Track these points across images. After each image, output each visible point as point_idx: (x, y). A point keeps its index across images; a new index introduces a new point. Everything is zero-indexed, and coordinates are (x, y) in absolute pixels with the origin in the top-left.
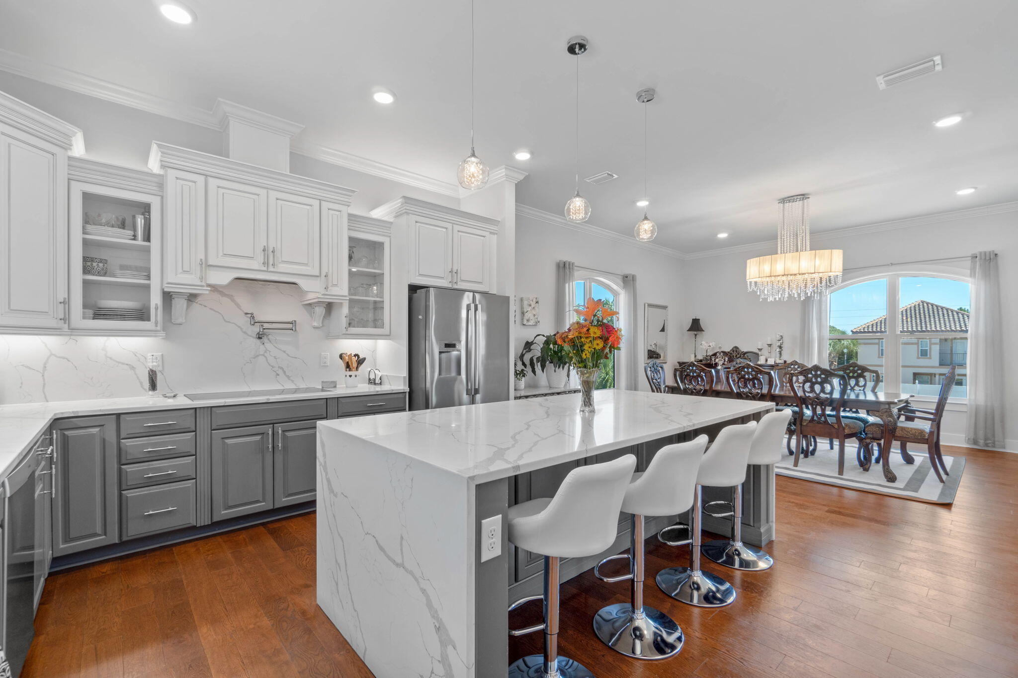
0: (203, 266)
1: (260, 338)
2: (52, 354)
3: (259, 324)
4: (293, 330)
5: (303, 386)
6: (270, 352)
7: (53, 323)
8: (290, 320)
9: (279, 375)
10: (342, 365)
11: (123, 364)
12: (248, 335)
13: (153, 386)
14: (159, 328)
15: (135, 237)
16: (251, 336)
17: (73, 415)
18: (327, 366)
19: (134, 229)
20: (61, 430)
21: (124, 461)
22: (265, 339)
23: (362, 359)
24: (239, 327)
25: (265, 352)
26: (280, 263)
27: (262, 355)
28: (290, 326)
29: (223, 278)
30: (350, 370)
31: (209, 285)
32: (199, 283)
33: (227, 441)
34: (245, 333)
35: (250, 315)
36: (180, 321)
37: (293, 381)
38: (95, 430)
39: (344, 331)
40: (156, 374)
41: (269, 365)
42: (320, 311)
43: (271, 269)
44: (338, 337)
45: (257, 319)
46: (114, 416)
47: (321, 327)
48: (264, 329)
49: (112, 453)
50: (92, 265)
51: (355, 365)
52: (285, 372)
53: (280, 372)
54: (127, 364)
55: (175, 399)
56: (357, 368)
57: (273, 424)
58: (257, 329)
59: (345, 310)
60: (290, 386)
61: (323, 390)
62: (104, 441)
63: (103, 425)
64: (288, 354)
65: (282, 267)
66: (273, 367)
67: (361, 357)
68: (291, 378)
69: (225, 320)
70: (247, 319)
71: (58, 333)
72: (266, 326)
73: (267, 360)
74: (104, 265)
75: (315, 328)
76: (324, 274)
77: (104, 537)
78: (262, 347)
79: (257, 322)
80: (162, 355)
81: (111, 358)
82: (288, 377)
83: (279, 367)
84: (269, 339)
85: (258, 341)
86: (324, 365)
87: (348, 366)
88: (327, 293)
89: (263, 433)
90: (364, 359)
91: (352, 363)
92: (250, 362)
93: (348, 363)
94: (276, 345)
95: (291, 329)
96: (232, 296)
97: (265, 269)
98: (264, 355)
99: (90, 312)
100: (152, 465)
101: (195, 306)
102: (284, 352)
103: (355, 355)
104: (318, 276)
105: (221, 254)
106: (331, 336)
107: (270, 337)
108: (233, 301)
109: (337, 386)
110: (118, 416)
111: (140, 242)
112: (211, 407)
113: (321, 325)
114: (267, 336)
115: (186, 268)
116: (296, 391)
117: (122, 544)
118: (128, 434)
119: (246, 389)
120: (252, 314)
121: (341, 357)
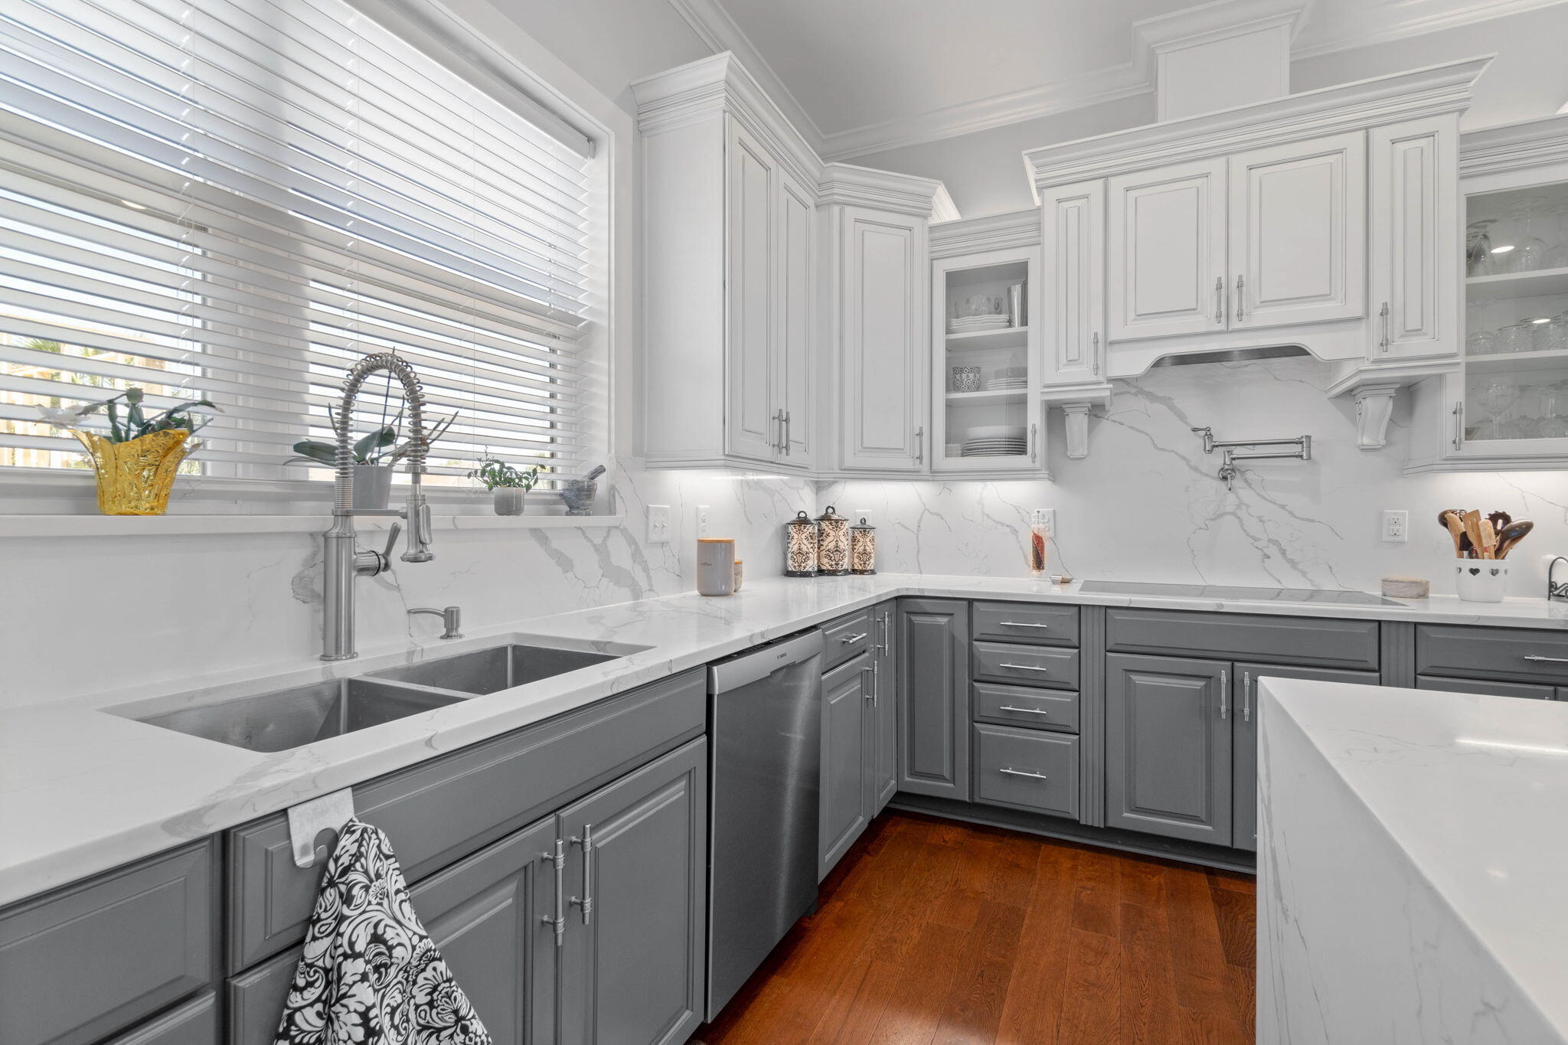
0: (1100, 345)
1: (1225, 478)
2: (926, 509)
3: (1224, 449)
4: (1301, 457)
5: (1329, 585)
6: (1248, 506)
7: (907, 464)
8: (1294, 435)
9: (1268, 557)
10: (1447, 539)
11: (1002, 524)
12: (1201, 473)
13: (1039, 563)
14: (1038, 465)
15: (1010, 323)
16: (1206, 475)
17: (918, 594)
18: (1403, 543)
19: (1011, 312)
20: (907, 613)
21: (976, 676)
22: (1237, 482)
23: (1520, 526)
24: (1184, 458)
25: (1239, 507)
26: (1256, 307)
27: (1230, 513)
28: (1295, 449)
29: (1135, 363)
30: (1473, 554)
31: (1110, 380)
32: (1094, 378)
33: (1134, 677)
34: (1196, 469)
35: (1203, 433)
36: (1078, 454)
37: (1304, 573)
38: (943, 620)
39: (1451, 452)
40: (1042, 543)
41: (1248, 535)
42: (1378, 407)
43: (1235, 324)
44: (1431, 468)
45: (1218, 439)
46: (965, 603)
47: (1384, 447)
48: (1234, 459)
49: (963, 661)
50: (961, 377)
51: (1491, 541)
52: (1283, 552)
53: (1272, 550)
54: (1008, 526)
55: (1065, 586)
56: (1499, 552)
57: (1233, 661)
58: (1218, 459)
59: (1454, 393)
60: (1294, 582)
61: (1385, 602)
62: (953, 638)
63: (952, 615)
64: (1291, 513)
65: (1262, 316)
66: (1256, 539)
67: (1516, 520)
68: (1300, 566)
69: (1156, 447)
70: (1198, 441)
71: (914, 477)
72: (1238, 452)
73: (1242, 525)
74: (975, 376)
75: (1365, 450)
76: (1376, 308)
77: (951, 785)
78: (1231, 497)
79: (1217, 446)
80: (1054, 510)
81: (988, 516)
82: (1293, 564)
83: (1270, 540)
84: (1246, 481)
85: (1222, 485)
86: (1392, 539)
87: (1465, 545)
88: (1385, 356)
89: (1210, 677)
90: (1526, 528)
91: (1479, 537)
92: (1205, 527)
93: (1464, 535)
94: (1263, 493)
95: (1297, 456)
96: (1169, 398)
97: (1222, 327)
98: (1234, 514)
99: (957, 447)
100: (1013, 692)
101: (1105, 426)
102: (1283, 507)
103: (1494, 518)
104: (1359, 319)
105: (1132, 315)
106: (1411, 468)
107: (1249, 475)
108: (1172, 408)
109: (1430, 595)
110: (971, 602)
111: (1017, 328)
112: (1107, 607)
113: (1383, 442)
114: (1243, 473)
115: (1073, 356)
116: (1313, 595)
117: (973, 806)
118: (982, 634)
119: (1196, 581)
120: (1208, 429)
121: (1444, 520)
